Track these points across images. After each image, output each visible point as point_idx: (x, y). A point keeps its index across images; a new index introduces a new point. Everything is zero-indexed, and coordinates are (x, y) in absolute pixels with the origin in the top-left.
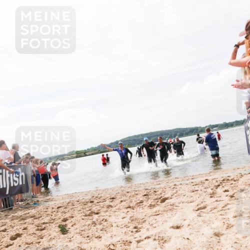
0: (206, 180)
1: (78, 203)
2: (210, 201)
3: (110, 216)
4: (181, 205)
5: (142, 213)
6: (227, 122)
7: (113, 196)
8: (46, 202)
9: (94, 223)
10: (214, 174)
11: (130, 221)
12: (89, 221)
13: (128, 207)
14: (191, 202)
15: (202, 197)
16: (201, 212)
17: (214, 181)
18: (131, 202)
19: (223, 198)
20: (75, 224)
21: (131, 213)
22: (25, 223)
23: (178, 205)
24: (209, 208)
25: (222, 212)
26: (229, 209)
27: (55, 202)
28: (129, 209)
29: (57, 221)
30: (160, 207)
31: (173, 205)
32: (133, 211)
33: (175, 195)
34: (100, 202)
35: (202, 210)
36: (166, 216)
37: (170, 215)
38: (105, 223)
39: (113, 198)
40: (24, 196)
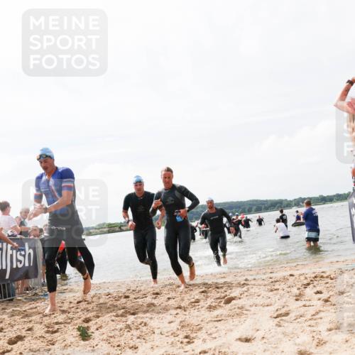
0: (291, 275)
1: (107, 297)
2: (294, 306)
3: (151, 318)
4: (253, 309)
5: (197, 317)
6: (325, 195)
7: (157, 291)
8: (61, 293)
9: (128, 327)
10: (303, 268)
11: (179, 328)
12: (122, 323)
13: (177, 308)
14: (268, 306)
15: (284, 300)
16: (282, 320)
17: (302, 278)
18: (183, 300)
19: (314, 302)
20: (101, 327)
21: (182, 316)
22: (30, 321)
23: (249, 308)
24: (292, 315)
25: (312, 322)
26: (321, 318)
27: (74, 294)
28: (179, 311)
29: (75, 322)
30: (224, 310)
31: (241, 308)
32: (185, 313)
33: (246, 294)
34: (138, 298)
35: (284, 318)
36: (230, 323)
37: (236, 323)
38: (144, 329)
39: (157, 294)
40: (31, 282)
